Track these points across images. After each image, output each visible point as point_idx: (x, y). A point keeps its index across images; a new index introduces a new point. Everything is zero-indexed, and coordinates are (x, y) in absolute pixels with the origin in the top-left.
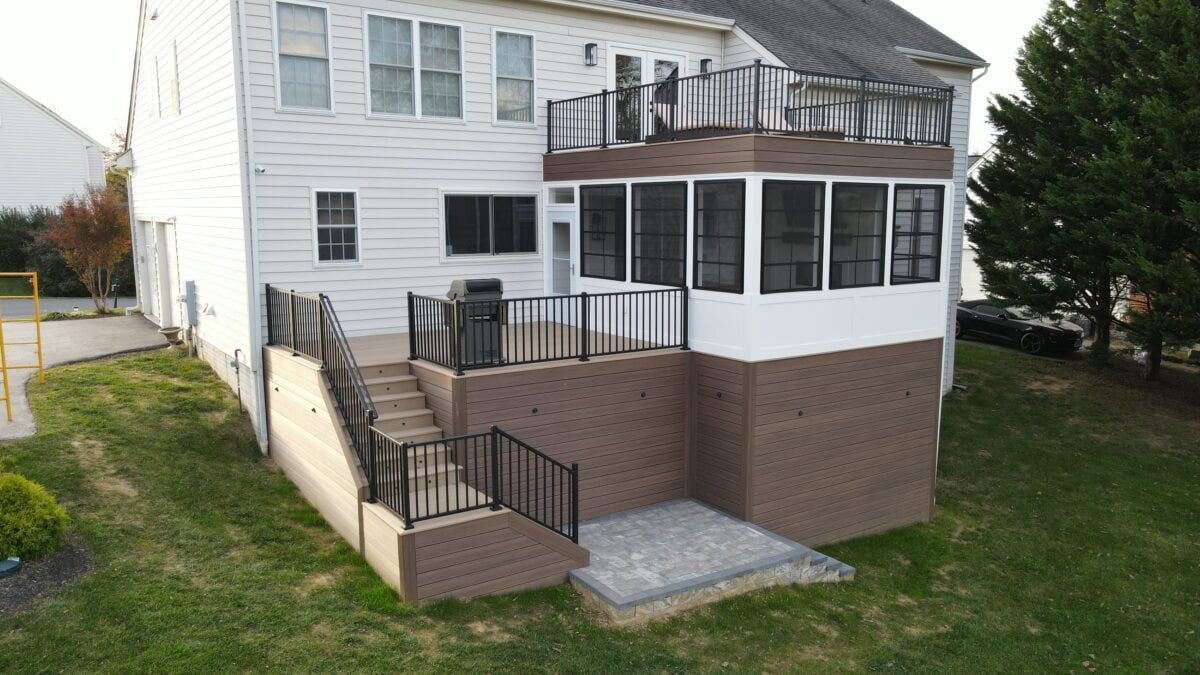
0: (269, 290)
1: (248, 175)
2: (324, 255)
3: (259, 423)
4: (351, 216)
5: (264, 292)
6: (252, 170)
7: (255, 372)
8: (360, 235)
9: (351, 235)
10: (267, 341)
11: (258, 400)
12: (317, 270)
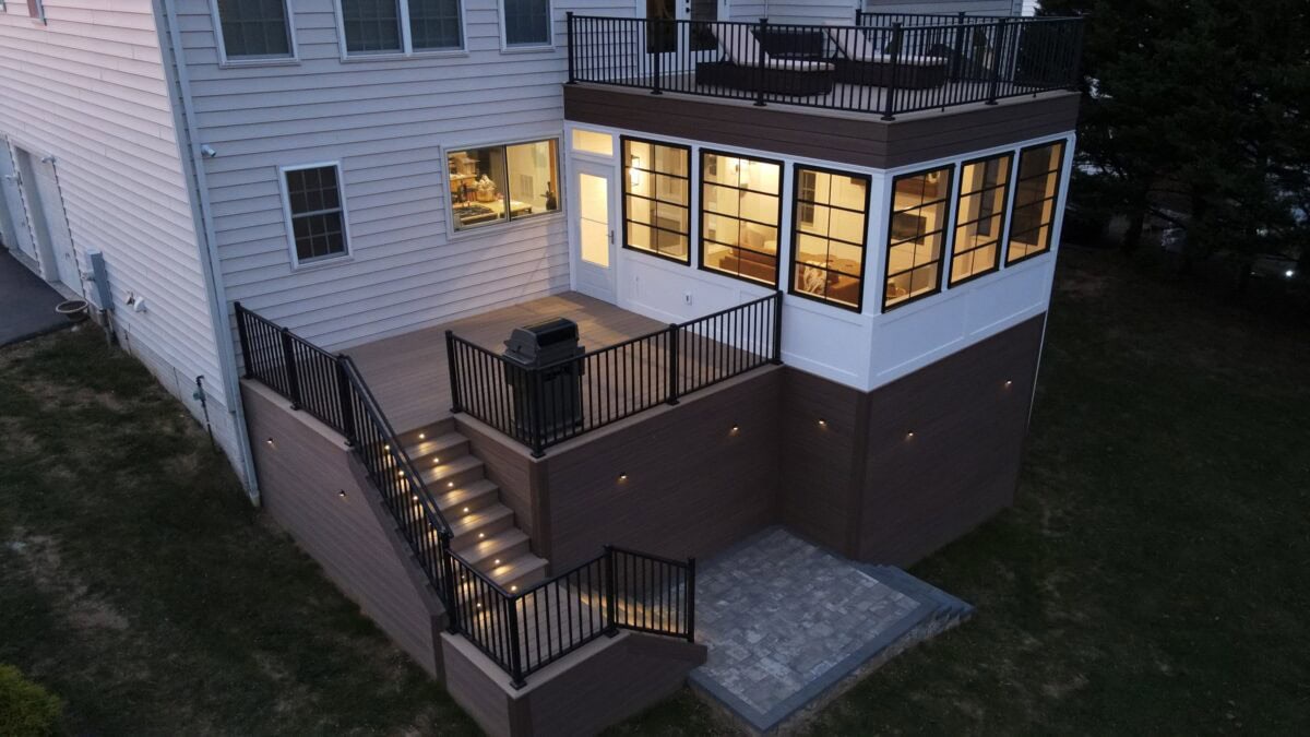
0: (239, 311)
1: (193, 161)
2: (304, 252)
3: (245, 471)
4: (334, 198)
5: (233, 311)
6: (197, 153)
7: (233, 413)
8: (347, 220)
9: (336, 220)
10: (244, 372)
11: (240, 444)
12: (299, 272)
